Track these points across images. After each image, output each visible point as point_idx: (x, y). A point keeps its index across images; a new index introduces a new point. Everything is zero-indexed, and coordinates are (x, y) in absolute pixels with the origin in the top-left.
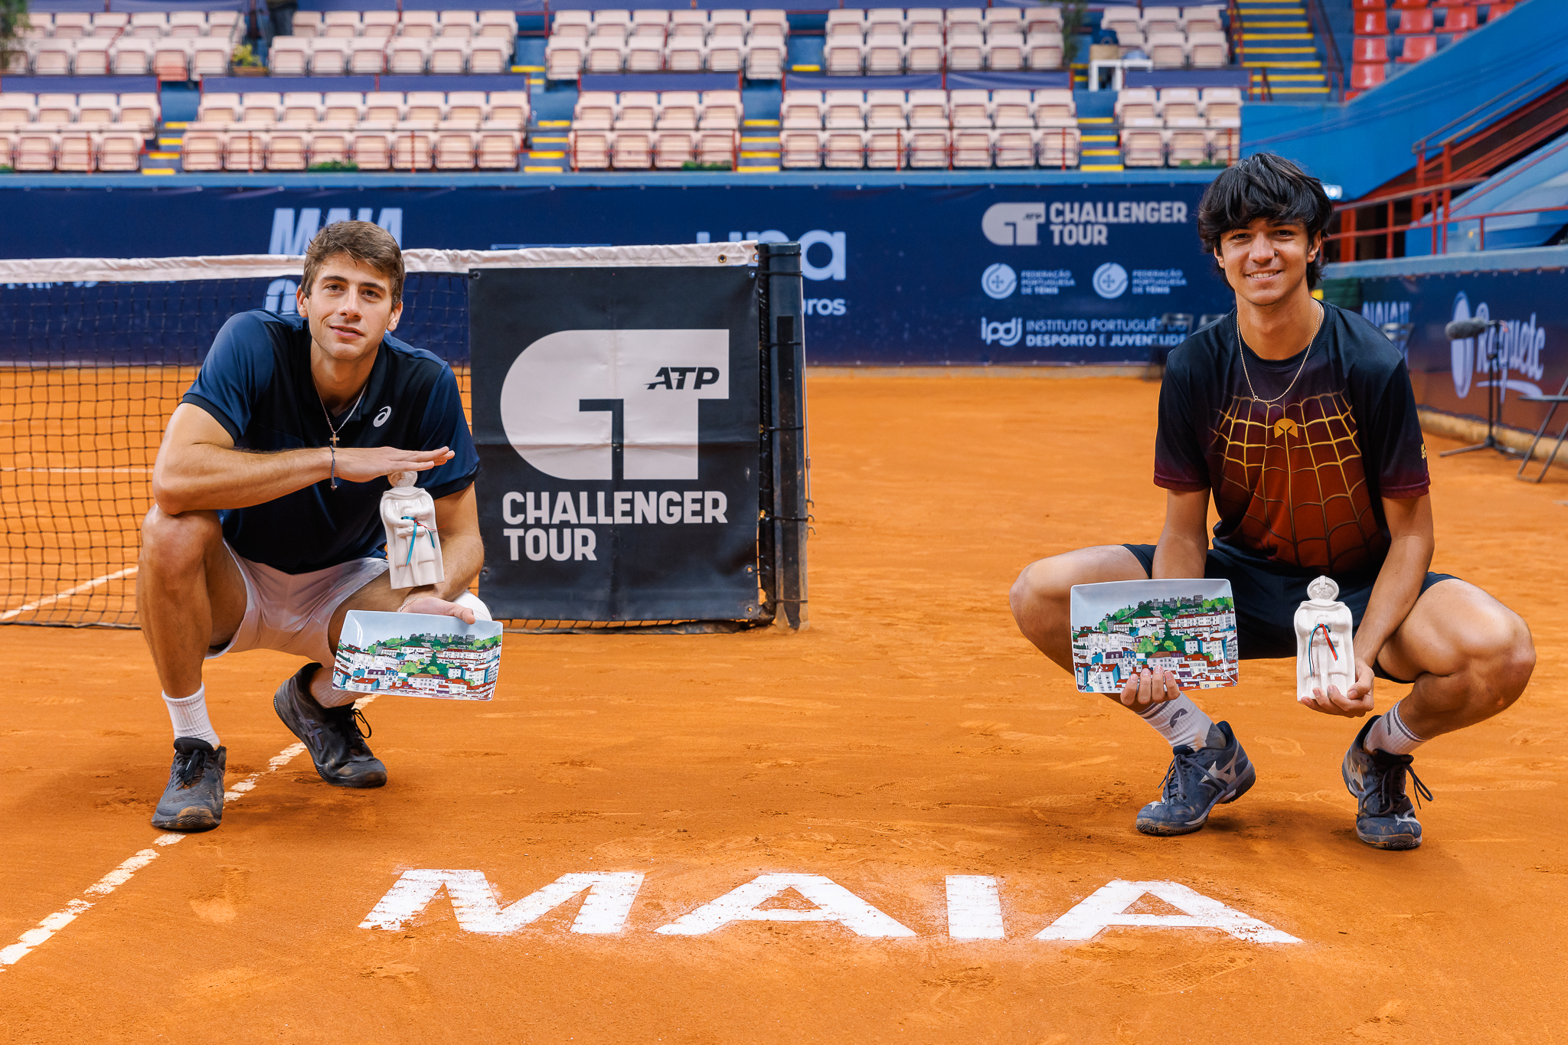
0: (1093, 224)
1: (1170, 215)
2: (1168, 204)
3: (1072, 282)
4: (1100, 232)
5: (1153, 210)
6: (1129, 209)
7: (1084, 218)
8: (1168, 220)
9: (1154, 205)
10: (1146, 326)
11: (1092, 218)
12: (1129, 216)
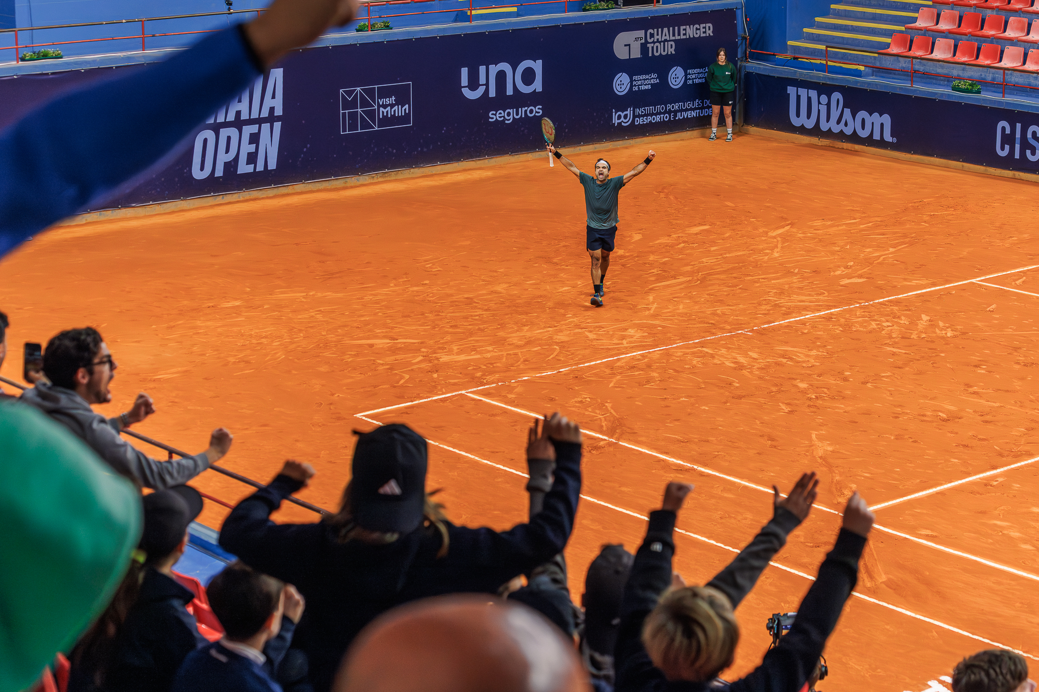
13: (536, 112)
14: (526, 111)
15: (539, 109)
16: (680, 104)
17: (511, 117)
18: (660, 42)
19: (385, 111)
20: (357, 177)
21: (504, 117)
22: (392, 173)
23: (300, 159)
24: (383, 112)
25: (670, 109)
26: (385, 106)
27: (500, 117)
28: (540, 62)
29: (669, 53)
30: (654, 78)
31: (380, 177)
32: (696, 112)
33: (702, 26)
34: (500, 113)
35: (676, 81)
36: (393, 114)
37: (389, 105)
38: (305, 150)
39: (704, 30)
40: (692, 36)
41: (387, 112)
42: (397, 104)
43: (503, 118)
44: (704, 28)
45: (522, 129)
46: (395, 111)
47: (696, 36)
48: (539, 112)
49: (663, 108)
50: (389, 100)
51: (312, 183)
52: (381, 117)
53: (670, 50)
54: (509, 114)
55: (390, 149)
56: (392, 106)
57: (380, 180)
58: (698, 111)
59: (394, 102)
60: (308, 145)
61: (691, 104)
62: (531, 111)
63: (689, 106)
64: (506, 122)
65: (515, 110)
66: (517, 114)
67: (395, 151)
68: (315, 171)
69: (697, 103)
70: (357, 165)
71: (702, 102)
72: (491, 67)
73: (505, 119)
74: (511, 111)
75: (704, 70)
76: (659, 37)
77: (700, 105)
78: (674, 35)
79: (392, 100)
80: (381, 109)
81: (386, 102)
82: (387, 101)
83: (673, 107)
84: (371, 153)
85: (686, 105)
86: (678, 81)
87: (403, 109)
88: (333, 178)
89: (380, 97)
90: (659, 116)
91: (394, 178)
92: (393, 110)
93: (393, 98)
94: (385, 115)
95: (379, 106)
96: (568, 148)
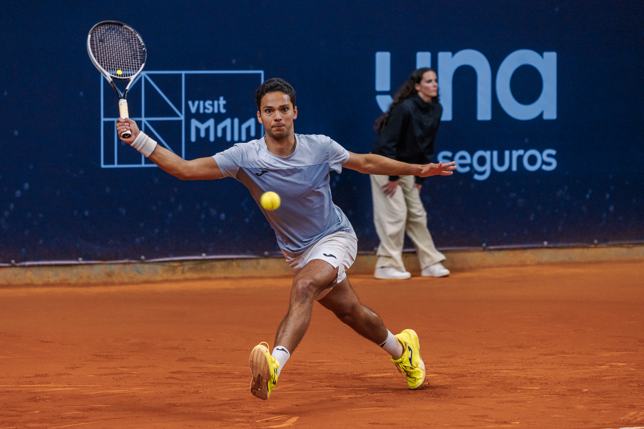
13: (544, 163)
14: (520, 158)
15: (549, 156)
17: (487, 167)
19: (203, 127)
20: (140, 266)
21: (471, 165)
22: (219, 264)
23: (7, 213)
24: (198, 130)
26: (203, 118)
27: (463, 166)
28: (551, 57)
31: (190, 270)
34: (463, 158)
36: (220, 134)
37: (212, 115)
38: (18, 193)
41: (207, 130)
42: (231, 112)
43: (467, 169)
45: (513, 195)
46: (224, 130)
48: (549, 164)
50: (213, 105)
51: (34, 269)
52: (193, 139)
54: (482, 161)
55: (213, 212)
56: (219, 118)
57: (189, 275)
59: (223, 111)
60: (27, 186)
62: (533, 161)
64: (477, 177)
65: (495, 153)
66: (501, 163)
67: (223, 216)
68: (41, 242)
70: (138, 240)
72: (444, 57)
73: (473, 171)
74: (487, 154)
79: (219, 105)
80: (194, 123)
81: (205, 108)
82: (208, 106)
84: (170, 215)
87: (244, 126)
88: (81, 261)
89: (191, 96)
91: (222, 275)
92: (220, 127)
93: (222, 102)
94: (203, 134)
95: (189, 116)
96: (615, 246)
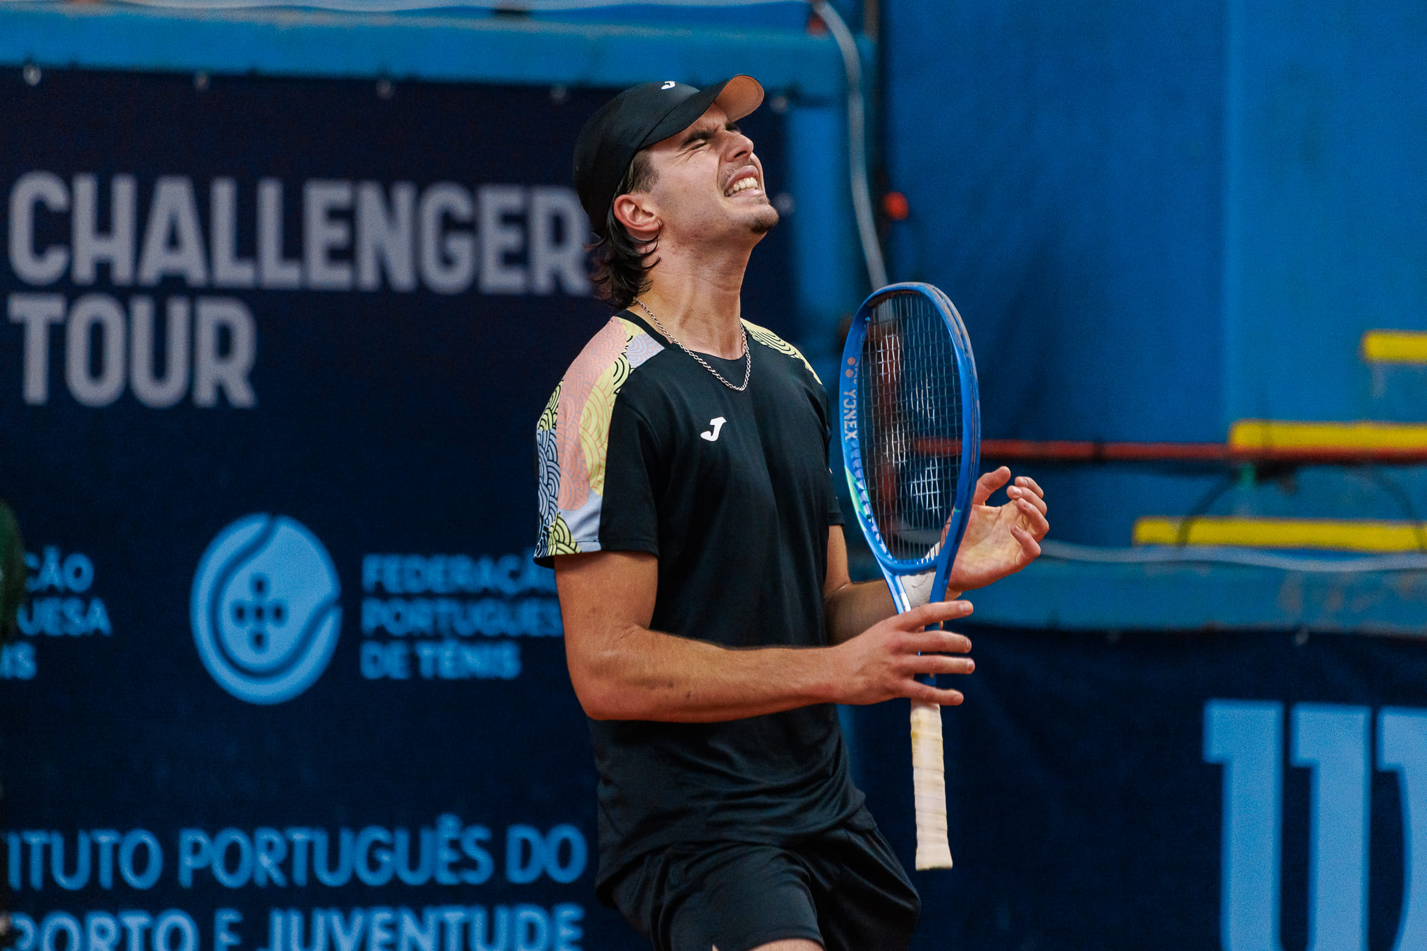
0: (196, 294)
1: (517, 258)
2: (510, 199)
3: (98, 618)
4: (225, 342)
5: (449, 224)
6: (345, 215)
7: (157, 262)
8: (512, 280)
9: (451, 198)
10: (414, 862)
11: (189, 261)
12: (343, 254)
16: (299, 836)
18: (124, 295)
25: (203, 876)
29: (205, 395)
30: (67, 594)
32: (442, 928)
33: (497, 200)
35: (259, 641)
39: (511, 238)
40: (402, 277)
44: (516, 219)
47: (447, 280)
49: (141, 857)
53: (210, 370)
58: (454, 916)
61: (390, 847)
63: (373, 865)
69: (455, 845)
71: (496, 848)
75: (515, 575)
76: (118, 248)
77: (471, 864)
78: (246, 247)
83: (232, 857)
85: (354, 849)
86: (281, 639)
90: (107, 922)
